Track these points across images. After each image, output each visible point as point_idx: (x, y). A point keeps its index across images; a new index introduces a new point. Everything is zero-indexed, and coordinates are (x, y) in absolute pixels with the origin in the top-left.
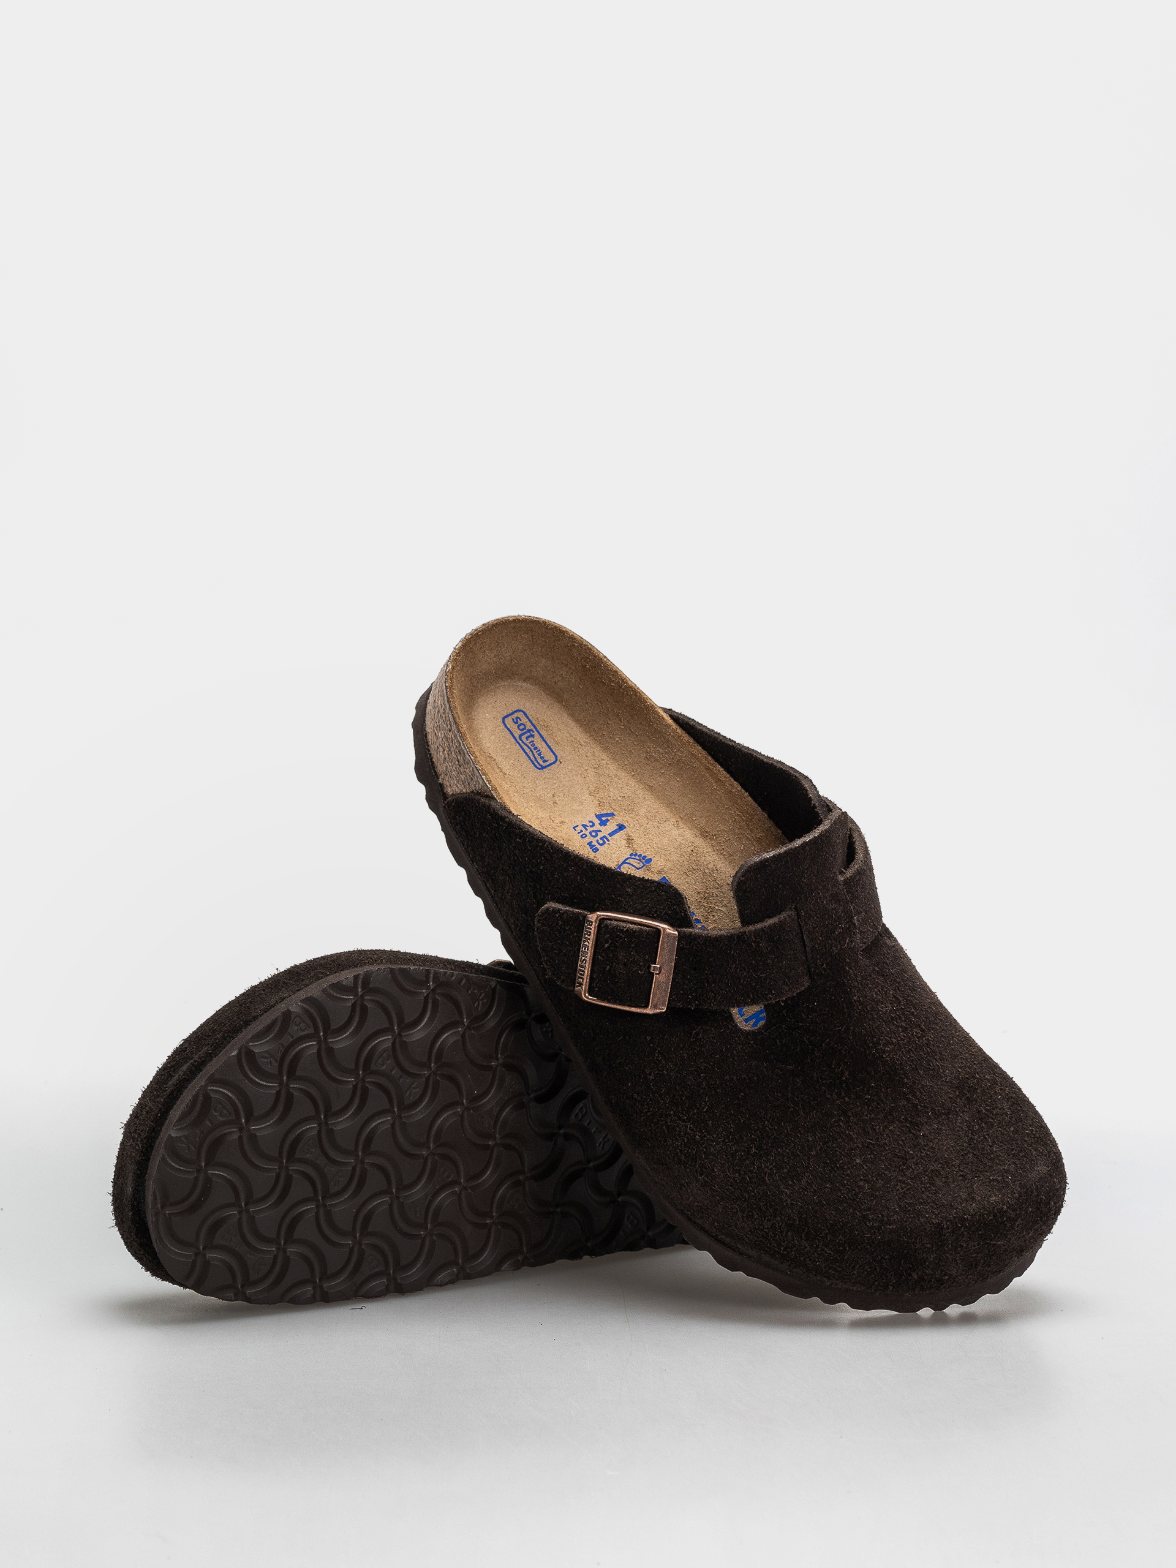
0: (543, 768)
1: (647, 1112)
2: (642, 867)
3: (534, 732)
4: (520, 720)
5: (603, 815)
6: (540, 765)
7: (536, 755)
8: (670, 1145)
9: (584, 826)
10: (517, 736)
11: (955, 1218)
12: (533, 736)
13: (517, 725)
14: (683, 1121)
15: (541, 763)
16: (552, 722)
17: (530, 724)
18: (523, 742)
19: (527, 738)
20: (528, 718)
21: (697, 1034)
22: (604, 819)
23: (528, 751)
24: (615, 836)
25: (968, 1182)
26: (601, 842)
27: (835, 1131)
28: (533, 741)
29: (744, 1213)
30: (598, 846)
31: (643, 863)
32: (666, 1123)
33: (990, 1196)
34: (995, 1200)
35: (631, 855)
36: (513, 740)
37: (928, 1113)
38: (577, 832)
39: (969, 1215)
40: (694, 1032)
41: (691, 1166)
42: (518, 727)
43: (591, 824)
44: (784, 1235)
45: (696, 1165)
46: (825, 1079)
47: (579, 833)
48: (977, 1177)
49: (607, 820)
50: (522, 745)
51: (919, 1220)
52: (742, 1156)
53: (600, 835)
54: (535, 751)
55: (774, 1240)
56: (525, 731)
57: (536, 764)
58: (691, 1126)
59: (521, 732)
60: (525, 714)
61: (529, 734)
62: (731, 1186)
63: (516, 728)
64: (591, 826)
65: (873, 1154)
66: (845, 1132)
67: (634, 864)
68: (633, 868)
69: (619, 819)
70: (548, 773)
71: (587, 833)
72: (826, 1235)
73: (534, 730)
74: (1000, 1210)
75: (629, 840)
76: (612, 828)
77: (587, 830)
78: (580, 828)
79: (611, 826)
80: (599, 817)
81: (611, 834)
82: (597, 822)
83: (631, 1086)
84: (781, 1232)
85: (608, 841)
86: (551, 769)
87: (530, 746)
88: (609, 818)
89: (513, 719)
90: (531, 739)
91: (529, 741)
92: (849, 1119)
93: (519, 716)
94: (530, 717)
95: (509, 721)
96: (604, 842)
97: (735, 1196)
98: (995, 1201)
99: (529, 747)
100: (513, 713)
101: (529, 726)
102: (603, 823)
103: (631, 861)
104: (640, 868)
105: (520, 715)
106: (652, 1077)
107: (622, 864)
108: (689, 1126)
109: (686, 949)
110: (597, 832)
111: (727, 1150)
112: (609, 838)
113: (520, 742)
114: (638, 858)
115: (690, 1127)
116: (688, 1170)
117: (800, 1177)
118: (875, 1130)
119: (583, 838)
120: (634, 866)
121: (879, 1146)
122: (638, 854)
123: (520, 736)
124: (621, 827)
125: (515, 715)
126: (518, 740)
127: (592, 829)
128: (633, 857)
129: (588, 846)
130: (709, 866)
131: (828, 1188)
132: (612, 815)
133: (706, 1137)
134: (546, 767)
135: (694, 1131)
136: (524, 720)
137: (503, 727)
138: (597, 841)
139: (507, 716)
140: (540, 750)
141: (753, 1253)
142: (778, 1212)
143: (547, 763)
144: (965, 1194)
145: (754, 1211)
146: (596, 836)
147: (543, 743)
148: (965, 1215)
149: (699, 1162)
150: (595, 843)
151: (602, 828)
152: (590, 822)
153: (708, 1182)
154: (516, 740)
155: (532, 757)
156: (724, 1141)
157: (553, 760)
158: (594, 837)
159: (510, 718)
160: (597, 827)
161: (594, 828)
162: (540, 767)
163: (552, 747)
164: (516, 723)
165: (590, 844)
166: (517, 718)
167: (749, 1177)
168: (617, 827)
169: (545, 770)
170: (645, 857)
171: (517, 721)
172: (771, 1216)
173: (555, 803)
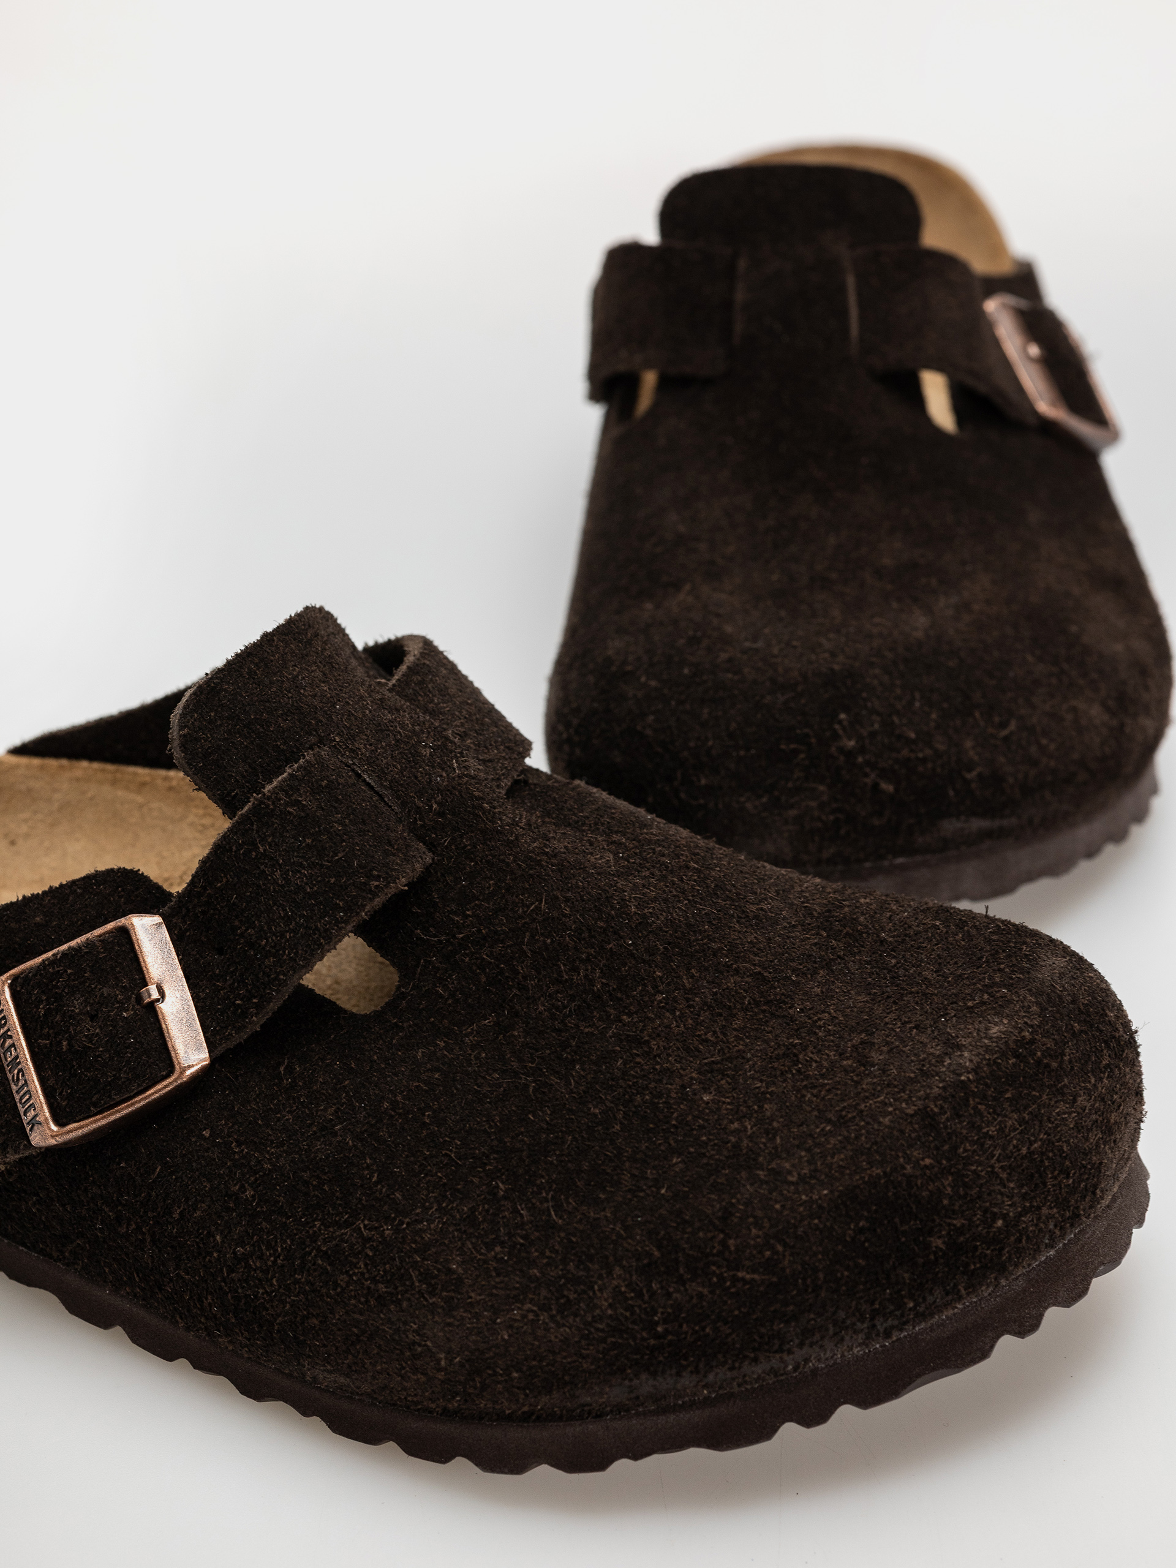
1: (275, 1262)
8: (348, 1284)
11: (944, 1088)
14: (347, 1224)
21: (290, 1070)
25: (933, 1031)
27: (634, 1077)
29: (551, 1309)
32: (319, 1250)
33: (988, 1030)
37: (789, 978)
39: (969, 1072)
40: (282, 1069)
41: (406, 1291)
44: (646, 1297)
45: (413, 1283)
46: (565, 1007)
48: (942, 1016)
51: (880, 1123)
52: (487, 1211)
55: (634, 1322)
58: (366, 1222)
62: (498, 1275)
65: (728, 1076)
66: (654, 1069)
72: (724, 1244)
74: (1021, 1042)
83: (223, 1242)
84: (640, 1295)
92: (650, 1048)
97: (517, 1289)
98: (1000, 1032)
106: (249, 1193)
108: (362, 1226)
109: (187, 930)
111: (454, 1217)
115: (365, 1226)
116: (405, 1304)
117: (615, 1177)
118: (707, 1040)
121: (730, 1059)
131: (676, 1164)
133: (403, 1223)
135: (376, 1228)
141: (616, 1393)
142: (611, 1259)
144: (939, 1048)
145: (566, 1293)
148: (960, 1075)
149: (414, 1274)
153: (453, 1298)
156: (439, 1209)
167: (522, 1237)
172: (600, 1277)
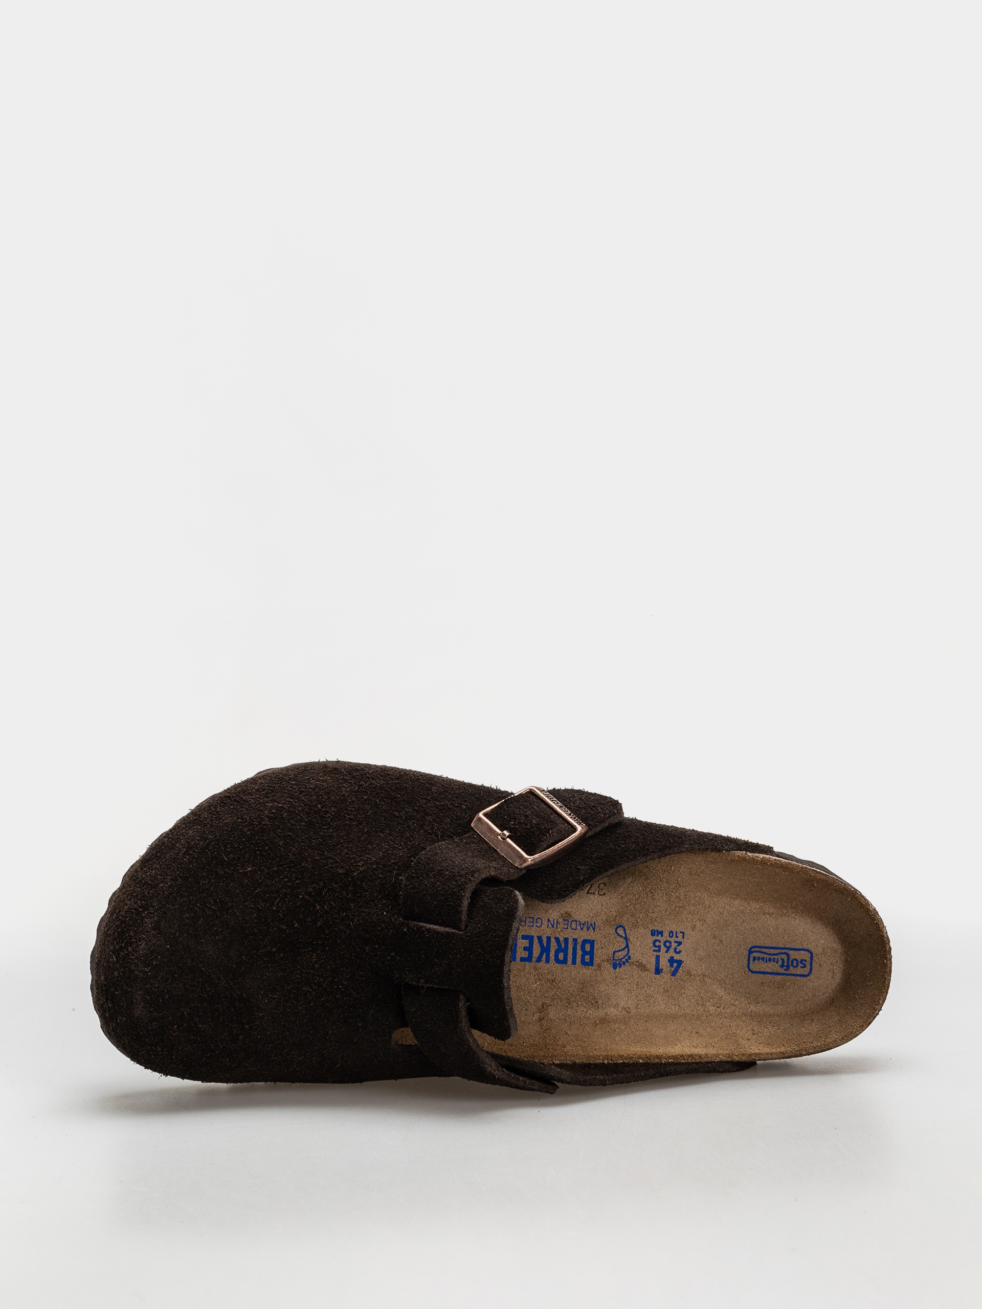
0: (750, 952)
2: (614, 957)
3: (785, 970)
4: (801, 967)
5: (678, 967)
6: (754, 952)
7: (763, 955)
9: (680, 943)
10: (791, 952)
11: (151, 904)
12: (782, 966)
13: (799, 960)
15: (755, 954)
16: (784, 994)
17: (793, 973)
18: (782, 953)
19: (783, 960)
20: (800, 975)
22: (675, 965)
23: (772, 951)
24: (653, 960)
25: (170, 937)
26: (657, 944)
27: (284, 871)
28: (777, 962)
30: (655, 938)
31: (616, 960)
33: (146, 944)
34: (141, 945)
35: (630, 958)
36: (788, 946)
38: (678, 932)
39: (145, 916)
42: (797, 960)
43: (677, 951)
47: (676, 932)
48: (169, 948)
49: (672, 966)
50: (780, 951)
51: (171, 876)
53: (663, 949)
54: (768, 957)
56: (790, 963)
57: (756, 949)
59: (791, 959)
60: (804, 976)
61: (785, 964)
63: (797, 958)
64: (675, 949)
65: (246, 887)
66: (278, 879)
67: (620, 953)
68: (618, 949)
69: (666, 976)
70: (743, 953)
71: (672, 940)
73: (786, 972)
75: (642, 967)
76: (662, 963)
77: (675, 942)
78: (680, 939)
79: (664, 963)
80: (680, 963)
81: (658, 957)
82: (677, 957)
85: (654, 951)
86: (744, 958)
87: (775, 957)
88: (673, 969)
89: (806, 961)
90: (780, 963)
91: (779, 959)
92: (285, 888)
93: (805, 969)
94: (799, 978)
95: (805, 956)
96: (655, 946)
99: (775, 955)
100: (811, 965)
101: (792, 970)
102: (672, 961)
103: (625, 952)
104: (614, 954)
105: (805, 971)
107: (627, 944)
110: (668, 948)
112: (656, 954)
113: (784, 951)
114: (623, 960)
119: (670, 932)
120: (619, 951)
122: (626, 964)
123: (788, 955)
124: (658, 971)
125: (808, 967)
126: (786, 951)
127: (673, 947)
128: (627, 957)
129: (661, 930)
130: (575, 1004)
132: (674, 974)
134: (749, 955)
136: (799, 971)
137: (805, 947)
138: (660, 942)
139: (812, 958)
140: (766, 962)
143: (751, 959)
146: (665, 945)
147: (770, 971)
150: (659, 938)
151: (668, 956)
152: (680, 952)
154: (788, 949)
155: (764, 950)
157: (752, 967)
158: (665, 942)
159: (808, 960)
160: (671, 953)
161: (672, 950)
162: (752, 950)
163: (763, 975)
164: (802, 961)
165: (661, 933)
166: (805, 966)
168: (660, 968)
169: (747, 953)
170: (620, 967)
171: (802, 963)
173: (715, 937)
